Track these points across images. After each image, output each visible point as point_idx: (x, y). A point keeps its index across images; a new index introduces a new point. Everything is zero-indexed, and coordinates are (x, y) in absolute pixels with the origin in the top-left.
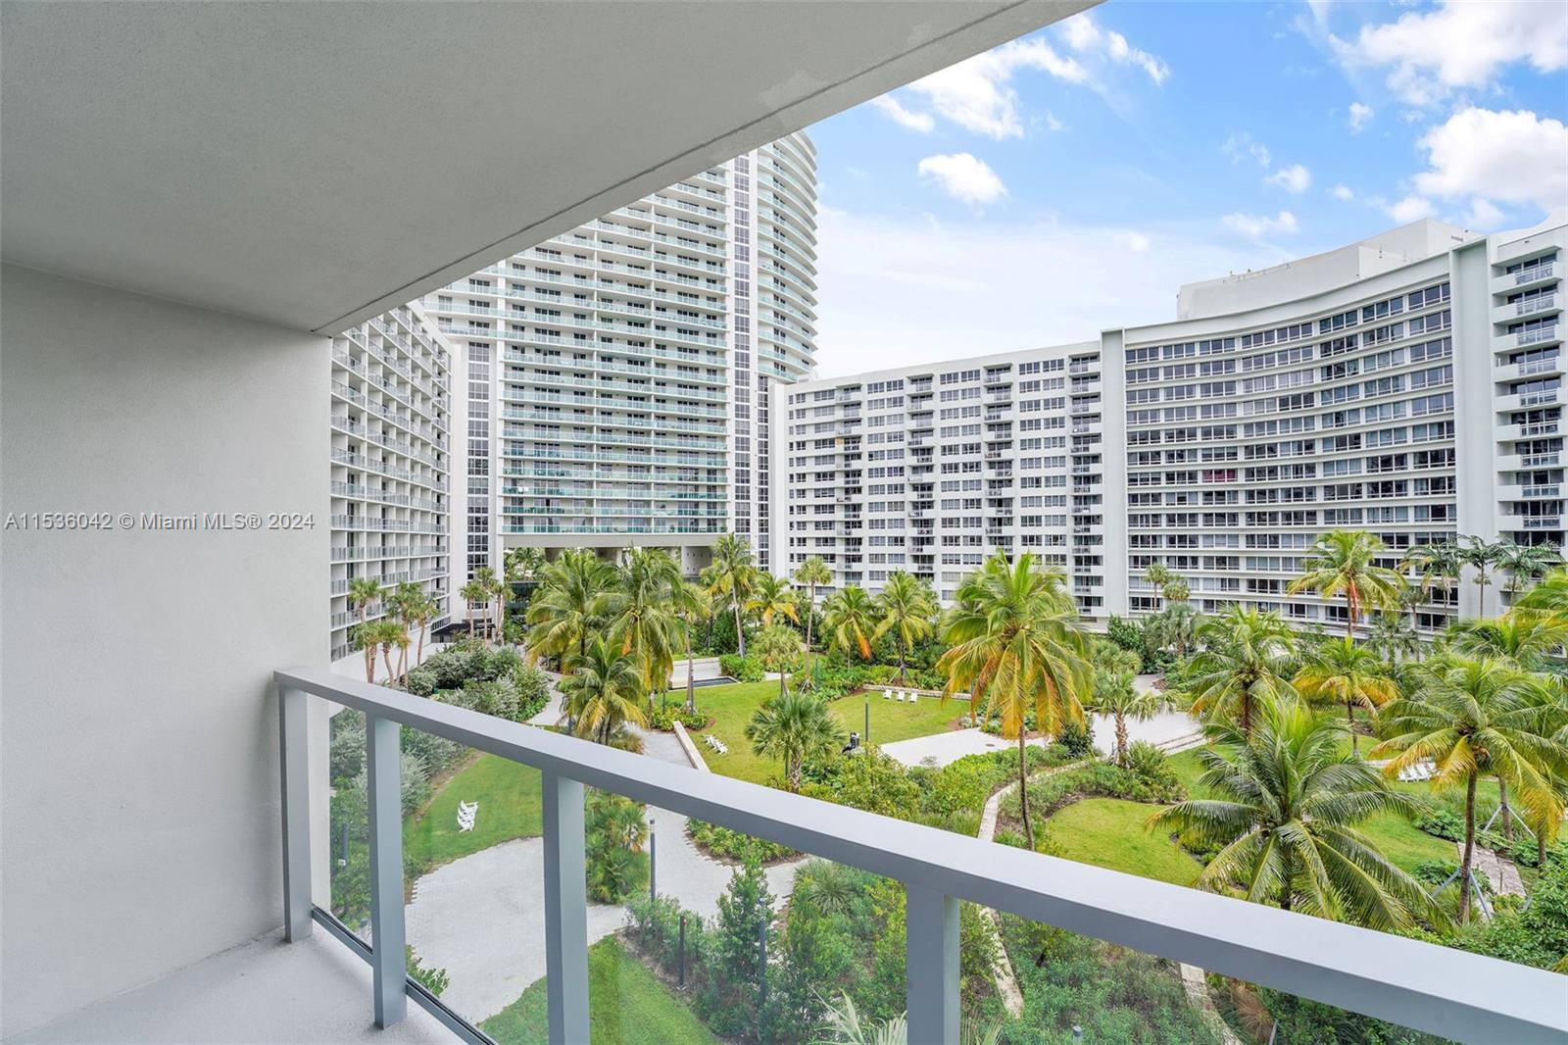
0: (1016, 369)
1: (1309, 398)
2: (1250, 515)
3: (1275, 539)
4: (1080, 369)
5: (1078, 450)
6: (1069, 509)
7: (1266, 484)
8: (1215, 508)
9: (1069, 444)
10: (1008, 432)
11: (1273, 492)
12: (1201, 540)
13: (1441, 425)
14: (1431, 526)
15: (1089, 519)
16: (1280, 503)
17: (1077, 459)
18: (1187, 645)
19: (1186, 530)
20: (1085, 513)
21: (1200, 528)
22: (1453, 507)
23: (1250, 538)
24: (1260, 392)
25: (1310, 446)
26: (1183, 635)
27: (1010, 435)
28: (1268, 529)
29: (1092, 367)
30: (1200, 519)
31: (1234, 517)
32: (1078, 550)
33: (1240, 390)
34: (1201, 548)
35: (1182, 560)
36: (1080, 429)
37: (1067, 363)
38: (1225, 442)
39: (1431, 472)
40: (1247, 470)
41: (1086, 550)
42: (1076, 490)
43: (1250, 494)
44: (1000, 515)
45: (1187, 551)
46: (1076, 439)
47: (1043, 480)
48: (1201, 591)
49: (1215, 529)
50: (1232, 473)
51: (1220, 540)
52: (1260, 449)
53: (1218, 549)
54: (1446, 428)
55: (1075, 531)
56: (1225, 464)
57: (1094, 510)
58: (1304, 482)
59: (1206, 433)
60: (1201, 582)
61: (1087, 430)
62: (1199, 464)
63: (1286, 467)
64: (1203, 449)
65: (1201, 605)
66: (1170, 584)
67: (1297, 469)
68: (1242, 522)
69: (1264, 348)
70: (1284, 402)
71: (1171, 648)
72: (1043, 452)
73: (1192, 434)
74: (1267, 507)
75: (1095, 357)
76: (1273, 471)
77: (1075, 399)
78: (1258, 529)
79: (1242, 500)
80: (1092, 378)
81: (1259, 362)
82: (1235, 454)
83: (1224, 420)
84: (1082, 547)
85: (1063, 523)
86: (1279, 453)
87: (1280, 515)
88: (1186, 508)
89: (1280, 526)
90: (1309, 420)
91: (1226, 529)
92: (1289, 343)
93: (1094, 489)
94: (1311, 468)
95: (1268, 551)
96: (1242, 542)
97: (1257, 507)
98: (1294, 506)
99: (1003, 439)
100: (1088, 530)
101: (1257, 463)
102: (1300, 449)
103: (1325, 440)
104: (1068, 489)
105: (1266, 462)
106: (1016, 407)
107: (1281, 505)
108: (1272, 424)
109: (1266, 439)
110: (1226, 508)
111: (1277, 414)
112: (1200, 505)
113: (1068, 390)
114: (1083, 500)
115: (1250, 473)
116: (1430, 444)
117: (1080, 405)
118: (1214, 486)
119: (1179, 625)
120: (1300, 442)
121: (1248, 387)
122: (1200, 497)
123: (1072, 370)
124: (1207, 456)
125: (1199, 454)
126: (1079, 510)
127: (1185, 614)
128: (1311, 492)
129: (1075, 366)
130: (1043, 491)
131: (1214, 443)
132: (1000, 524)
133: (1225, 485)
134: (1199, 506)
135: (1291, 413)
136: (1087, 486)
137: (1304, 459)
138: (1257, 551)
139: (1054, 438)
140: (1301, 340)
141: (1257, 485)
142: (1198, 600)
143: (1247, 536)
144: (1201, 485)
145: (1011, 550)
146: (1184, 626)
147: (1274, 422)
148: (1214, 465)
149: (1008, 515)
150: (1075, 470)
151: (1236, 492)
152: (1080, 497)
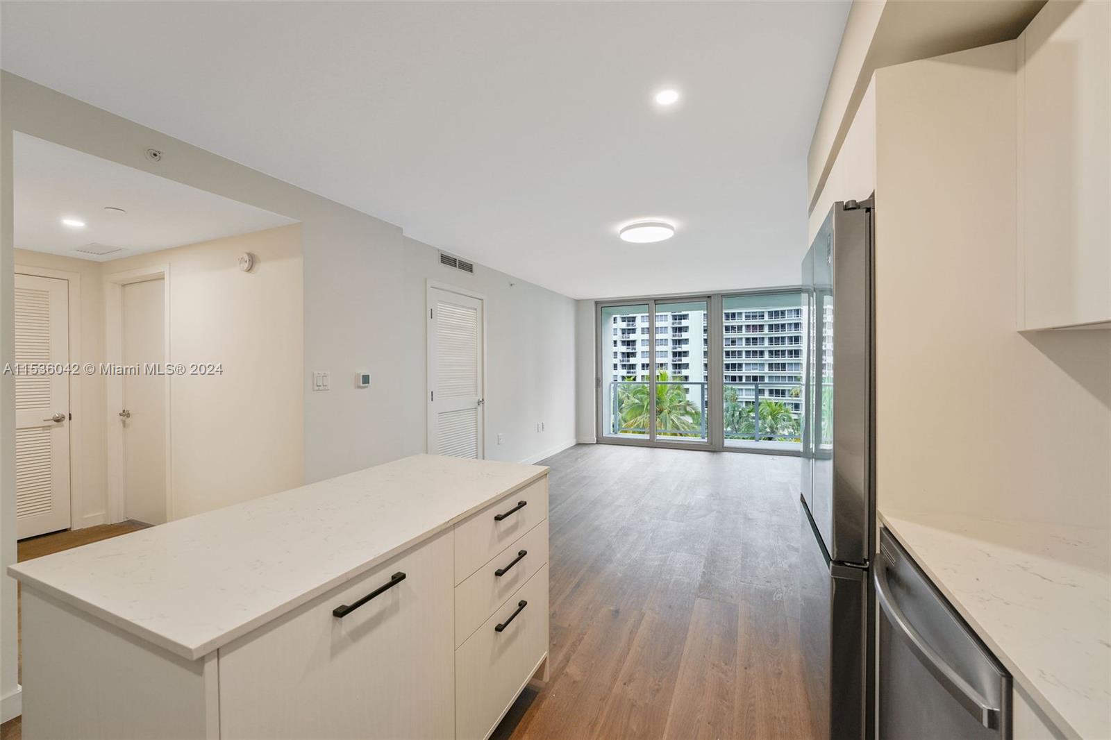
2: (771, 352)
3: (784, 366)
6: (670, 347)
7: (780, 334)
8: (752, 348)
11: (783, 338)
12: (744, 366)
15: (680, 354)
16: (787, 345)
18: (737, 427)
19: (736, 361)
20: (679, 350)
21: (743, 360)
23: (771, 366)
26: (735, 421)
28: (780, 360)
30: (744, 354)
31: (762, 353)
32: (675, 373)
34: (744, 371)
35: (734, 378)
40: (769, 325)
41: (679, 372)
42: (673, 336)
43: (771, 339)
44: (629, 351)
45: (736, 373)
47: (655, 329)
48: (744, 396)
49: (752, 360)
50: (761, 327)
51: (755, 367)
53: (755, 371)
55: (673, 361)
56: (758, 322)
57: (684, 348)
60: (744, 391)
62: (743, 321)
63: (790, 324)
64: (746, 313)
65: (744, 404)
66: (727, 392)
68: (766, 355)
71: (729, 429)
74: (780, 347)
76: (783, 326)
78: (775, 360)
79: (766, 342)
82: (763, 316)
84: (677, 371)
85: (666, 356)
86: (786, 316)
87: (787, 352)
88: (736, 348)
89: (787, 358)
91: (758, 360)
93: (684, 335)
95: (780, 373)
96: (766, 367)
97: (775, 347)
100: (681, 360)
101: (775, 322)
104: (669, 335)
105: (779, 321)
110: (758, 348)
112: (744, 345)
114: (678, 342)
115: (771, 327)
118: (752, 335)
119: (733, 415)
122: (744, 341)
124: (747, 317)
125: (744, 315)
126: (676, 348)
127: (736, 409)
130: (654, 336)
132: (628, 357)
133: (757, 334)
134: (743, 347)
136: (680, 334)
138: (775, 373)
141: (774, 334)
142: (742, 402)
143: (769, 364)
144: (745, 334)
145: (635, 373)
146: (735, 415)
148: (752, 322)
149: (633, 351)
150: (673, 324)
151: (763, 338)
152: (676, 340)
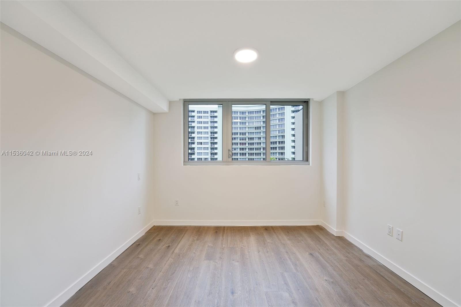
0: (196, 112)
1: (260, 127)
2: (249, 154)
3: (253, 159)
4: (213, 114)
5: (212, 136)
6: (209, 151)
7: (252, 147)
8: (242, 152)
9: (210, 134)
10: (194, 129)
13: (282, 136)
14: (281, 157)
15: (214, 154)
17: (211, 138)
21: (239, 156)
22: (284, 153)
23: (249, 159)
24: (251, 125)
25: (260, 138)
27: (194, 130)
28: (252, 157)
29: (215, 114)
30: (239, 154)
31: (245, 154)
33: (247, 124)
36: (212, 130)
37: (209, 112)
38: (244, 136)
39: (281, 145)
40: (248, 143)
42: (211, 146)
43: (249, 149)
46: (211, 133)
47: (203, 143)
49: (242, 157)
52: (251, 138)
54: (283, 137)
55: (211, 157)
56: (244, 141)
57: (215, 151)
58: (259, 146)
59: (240, 134)
61: (214, 130)
62: (239, 141)
63: (256, 143)
64: (240, 138)
67: (258, 143)
68: (247, 155)
69: (252, 115)
70: (255, 128)
72: (203, 136)
73: (237, 134)
74: (252, 152)
75: (216, 112)
76: (253, 143)
77: (211, 122)
78: (250, 157)
79: (247, 150)
80: (215, 117)
81: (251, 118)
82: (246, 139)
83: (244, 131)
85: (208, 155)
86: (254, 140)
87: (254, 154)
88: (236, 152)
89: (254, 156)
90: (260, 132)
91: (244, 157)
92: (257, 115)
93: (215, 146)
94: (260, 143)
97: (250, 152)
98: (257, 152)
99: (192, 131)
100: (214, 157)
101: (250, 141)
102: (258, 139)
103: (263, 137)
104: (209, 146)
105: (252, 141)
106: (196, 122)
107: (254, 151)
108: (253, 132)
109: (252, 136)
110: (244, 152)
111: (254, 130)
113: (209, 120)
116: (281, 140)
117: (212, 124)
118: (242, 147)
120: (258, 137)
121: (249, 124)
122: (239, 149)
123: (211, 114)
124: (240, 139)
126: (212, 151)
128: (260, 149)
129: (211, 113)
130: (203, 146)
131: (242, 136)
132: (191, 155)
133: (244, 147)
134: (239, 151)
135: (257, 131)
137: (259, 141)
139: (206, 132)
140: (259, 115)
141: (250, 147)
144: (239, 146)
147: (254, 132)
148: (242, 141)
149: (194, 152)
150: (211, 141)
151: (246, 148)
152: (212, 148)
